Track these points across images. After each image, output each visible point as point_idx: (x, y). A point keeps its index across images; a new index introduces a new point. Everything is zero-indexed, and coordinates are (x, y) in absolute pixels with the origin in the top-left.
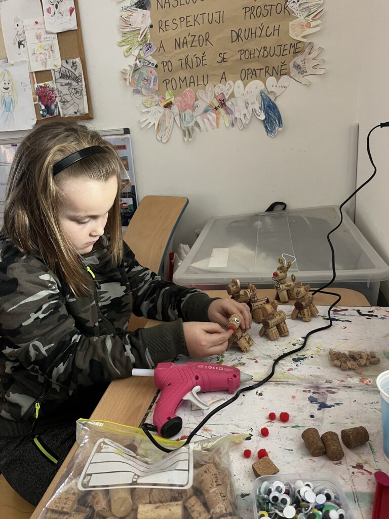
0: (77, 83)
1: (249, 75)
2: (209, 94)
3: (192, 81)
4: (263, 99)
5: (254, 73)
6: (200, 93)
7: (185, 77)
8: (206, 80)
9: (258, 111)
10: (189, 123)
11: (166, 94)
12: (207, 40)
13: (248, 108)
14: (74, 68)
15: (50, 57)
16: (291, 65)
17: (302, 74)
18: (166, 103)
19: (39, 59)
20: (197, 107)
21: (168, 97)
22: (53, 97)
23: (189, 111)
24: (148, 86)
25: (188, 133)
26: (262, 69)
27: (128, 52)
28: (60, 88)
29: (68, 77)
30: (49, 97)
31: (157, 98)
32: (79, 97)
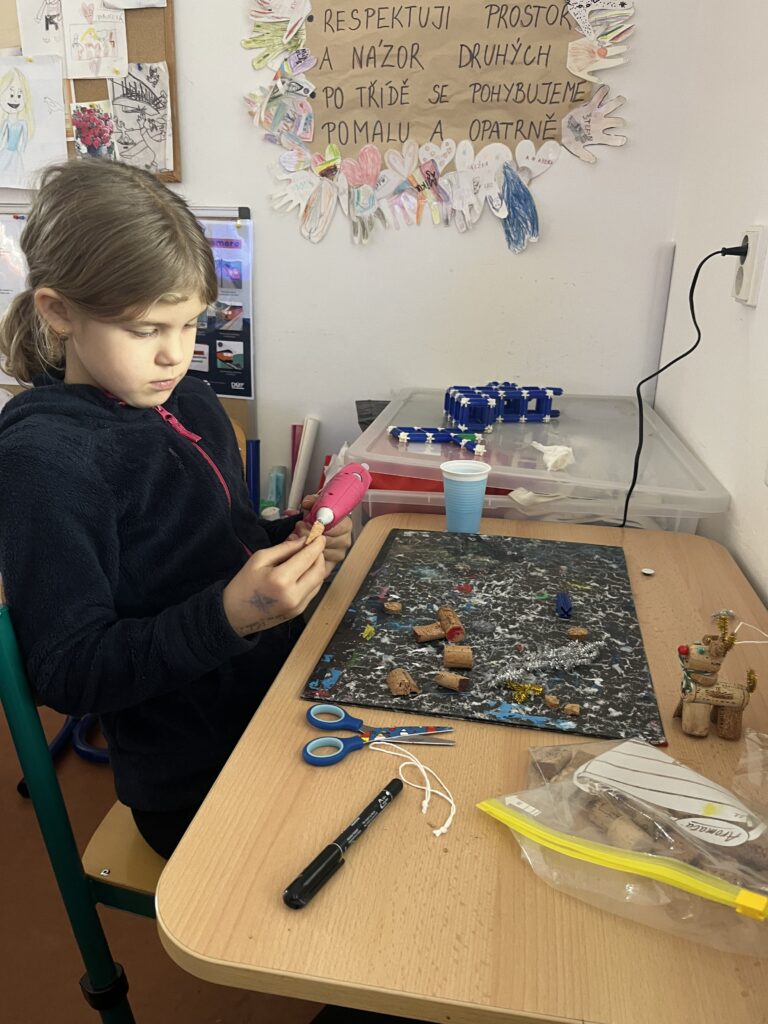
0: (156, 110)
1: (486, 132)
2: (408, 160)
3: (378, 131)
4: (507, 180)
5: (495, 129)
6: (392, 156)
7: (366, 123)
8: (404, 131)
9: (497, 202)
10: (365, 209)
11: (327, 151)
12: (413, 57)
13: (479, 194)
14: (153, 80)
15: (106, 55)
16: (565, 121)
17: (583, 142)
18: (325, 167)
19: (84, 55)
20: (383, 181)
21: (329, 156)
22: (105, 131)
23: (367, 188)
24: (293, 130)
25: (362, 228)
26: (511, 124)
27: (259, 62)
28: (122, 117)
29: (139, 97)
30: (97, 132)
31: (308, 156)
32: (158, 138)
